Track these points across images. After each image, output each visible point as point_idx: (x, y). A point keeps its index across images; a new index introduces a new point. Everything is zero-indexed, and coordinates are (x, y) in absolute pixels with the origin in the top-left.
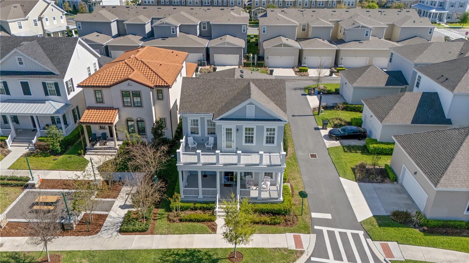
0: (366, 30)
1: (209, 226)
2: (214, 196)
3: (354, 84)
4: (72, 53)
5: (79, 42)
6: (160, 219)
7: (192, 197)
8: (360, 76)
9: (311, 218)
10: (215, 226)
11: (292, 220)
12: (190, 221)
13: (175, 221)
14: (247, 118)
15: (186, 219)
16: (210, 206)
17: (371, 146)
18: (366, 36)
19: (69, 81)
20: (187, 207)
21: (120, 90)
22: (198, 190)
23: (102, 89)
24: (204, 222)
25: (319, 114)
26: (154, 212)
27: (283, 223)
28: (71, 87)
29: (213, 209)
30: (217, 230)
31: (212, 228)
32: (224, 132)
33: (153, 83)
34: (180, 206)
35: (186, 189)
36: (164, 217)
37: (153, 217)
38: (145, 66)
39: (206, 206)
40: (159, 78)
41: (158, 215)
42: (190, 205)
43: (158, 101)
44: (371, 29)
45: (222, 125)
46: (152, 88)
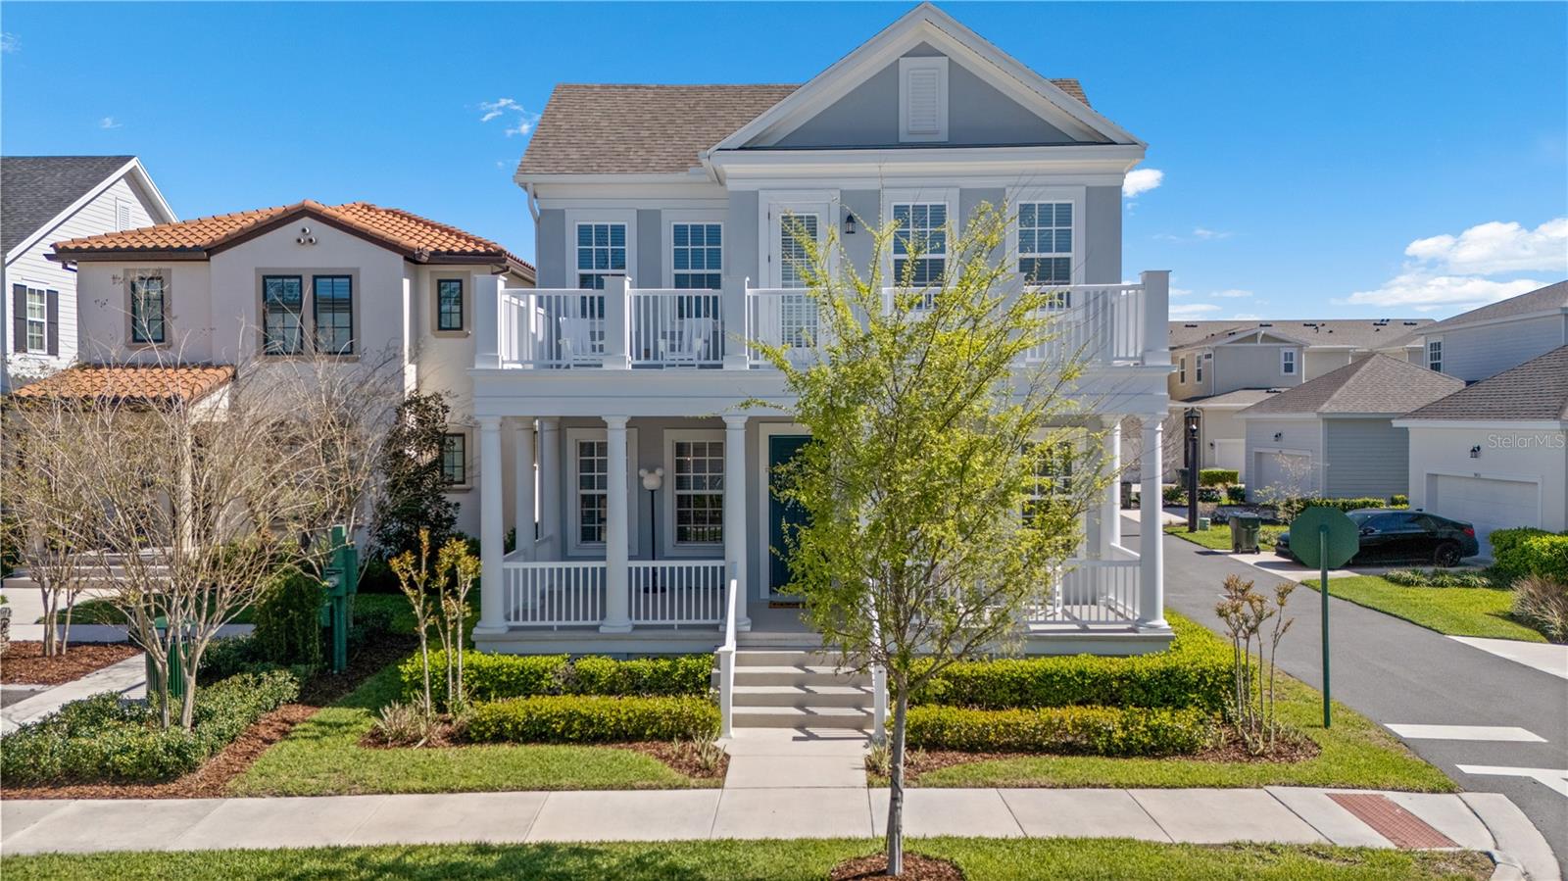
0: (1283, 351)
1: (667, 757)
2: (710, 621)
3: (1326, 408)
4: (85, 190)
5: (132, 179)
6: (317, 738)
7: (560, 628)
8: (1339, 387)
9: (1399, 740)
10: (710, 758)
11: (1277, 739)
12: (527, 741)
13: (415, 740)
14: (902, 139)
15: (499, 723)
16: (677, 670)
17: (1535, 542)
18: (1286, 371)
19: (37, 297)
20: (522, 673)
21: (257, 270)
22: (603, 570)
23: (170, 270)
24: (630, 743)
25: (1192, 529)
26: (285, 716)
27: (1216, 748)
28: (40, 324)
29: (698, 683)
30: (725, 773)
31: (691, 767)
32: (770, 240)
33: (422, 246)
34: (471, 666)
35: (525, 571)
36: (347, 732)
37: (263, 732)
38: (398, 219)
39: (655, 671)
40: (454, 237)
41: (306, 725)
42: (543, 665)
43: (437, 337)
44: (1300, 347)
45: (761, 193)
46: (413, 253)
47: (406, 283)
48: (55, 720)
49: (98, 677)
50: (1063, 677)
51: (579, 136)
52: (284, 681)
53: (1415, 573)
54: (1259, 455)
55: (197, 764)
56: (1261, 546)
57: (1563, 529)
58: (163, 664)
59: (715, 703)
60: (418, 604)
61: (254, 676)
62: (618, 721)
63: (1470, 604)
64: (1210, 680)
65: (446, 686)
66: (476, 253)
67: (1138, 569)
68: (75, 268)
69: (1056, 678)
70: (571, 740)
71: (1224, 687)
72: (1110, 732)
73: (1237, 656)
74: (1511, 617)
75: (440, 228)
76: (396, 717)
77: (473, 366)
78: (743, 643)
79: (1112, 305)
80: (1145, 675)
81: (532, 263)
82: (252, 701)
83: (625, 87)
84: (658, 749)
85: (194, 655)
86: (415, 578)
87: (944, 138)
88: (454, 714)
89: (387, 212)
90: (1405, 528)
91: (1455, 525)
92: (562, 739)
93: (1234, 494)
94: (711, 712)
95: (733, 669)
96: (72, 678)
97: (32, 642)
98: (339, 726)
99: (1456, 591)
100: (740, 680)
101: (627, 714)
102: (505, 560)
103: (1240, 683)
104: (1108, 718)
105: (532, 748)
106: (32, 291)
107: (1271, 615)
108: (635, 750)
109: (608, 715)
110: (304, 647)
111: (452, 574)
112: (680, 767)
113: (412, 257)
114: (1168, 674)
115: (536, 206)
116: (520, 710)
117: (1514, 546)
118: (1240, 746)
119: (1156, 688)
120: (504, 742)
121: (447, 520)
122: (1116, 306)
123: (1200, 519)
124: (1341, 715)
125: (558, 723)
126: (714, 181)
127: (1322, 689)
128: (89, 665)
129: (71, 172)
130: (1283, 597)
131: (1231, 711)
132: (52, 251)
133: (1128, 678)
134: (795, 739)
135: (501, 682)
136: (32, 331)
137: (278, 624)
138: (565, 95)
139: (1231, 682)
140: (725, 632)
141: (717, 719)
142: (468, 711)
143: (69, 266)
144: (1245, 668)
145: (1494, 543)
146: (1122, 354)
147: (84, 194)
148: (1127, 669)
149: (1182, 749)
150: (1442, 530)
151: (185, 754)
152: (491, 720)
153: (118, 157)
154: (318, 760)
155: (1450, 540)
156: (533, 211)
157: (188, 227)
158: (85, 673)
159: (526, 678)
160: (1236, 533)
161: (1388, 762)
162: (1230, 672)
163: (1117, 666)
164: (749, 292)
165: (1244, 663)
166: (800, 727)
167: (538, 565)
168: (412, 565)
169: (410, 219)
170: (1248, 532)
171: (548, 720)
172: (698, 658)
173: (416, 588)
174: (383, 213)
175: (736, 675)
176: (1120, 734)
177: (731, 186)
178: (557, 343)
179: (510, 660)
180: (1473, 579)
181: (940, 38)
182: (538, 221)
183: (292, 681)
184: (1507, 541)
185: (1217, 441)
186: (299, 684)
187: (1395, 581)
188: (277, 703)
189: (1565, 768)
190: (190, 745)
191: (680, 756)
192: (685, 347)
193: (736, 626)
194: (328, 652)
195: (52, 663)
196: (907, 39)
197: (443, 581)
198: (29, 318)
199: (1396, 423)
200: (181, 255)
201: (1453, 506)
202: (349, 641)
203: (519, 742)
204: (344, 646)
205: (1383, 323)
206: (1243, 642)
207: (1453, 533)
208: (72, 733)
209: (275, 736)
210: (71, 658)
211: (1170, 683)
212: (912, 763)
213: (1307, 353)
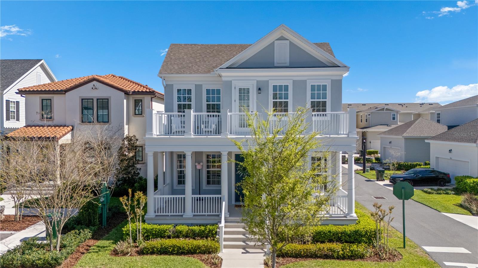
0: (392, 113)
1: (204, 260)
2: (217, 214)
3: (405, 135)
4: (28, 70)
5: (42, 66)
6: (97, 252)
7: (171, 215)
8: (409, 128)
9: (427, 253)
10: (217, 261)
11: (389, 253)
12: (161, 254)
13: (127, 253)
14: (275, 65)
15: (152, 248)
16: (206, 230)
17: (468, 181)
18: (393, 119)
19: (13, 103)
20: (160, 231)
21: (80, 97)
22: (184, 198)
23: (53, 97)
24: (192, 255)
25: (364, 172)
26: (88, 244)
27: (371, 256)
28: (14, 112)
29: (212, 235)
30: (221, 265)
31: (211, 264)
32: (235, 95)
33: (130, 89)
34: (144, 229)
35: (161, 198)
36: (106, 250)
37: (81, 250)
38: (122, 80)
39: (200, 230)
40: (140, 86)
41: (94, 247)
42: (166, 228)
43: (134, 117)
44: (397, 112)
45: (232, 81)
46: (127, 92)
47: (125, 101)
48: (18, 247)
49: (31, 228)
50: (324, 233)
51: (178, 61)
52: (87, 233)
53: (432, 189)
54: (385, 148)
55: (61, 263)
56: (385, 178)
57: (477, 176)
58: (51, 231)
59: (218, 241)
60: (128, 211)
61: (78, 231)
62: (189, 248)
63: (449, 201)
64: (369, 234)
65: (136, 234)
66: (146, 92)
67: (347, 198)
68: (24, 96)
69: (322, 233)
70: (174, 254)
71: (373, 236)
72: (338, 252)
73: (377, 227)
74: (461, 206)
75: (135, 83)
76: (122, 246)
77: (145, 136)
78: (226, 221)
79: (339, 116)
80: (349, 232)
81: (163, 94)
82: (78, 240)
83: (191, 45)
84: (201, 257)
85: (60, 228)
86: (127, 204)
87: (288, 65)
88: (139, 245)
89: (119, 77)
90: (429, 175)
91: (444, 174)
92: (172, 253)
93: (377, 159)
94: (217, 244)
95: (224, 230)
96: (24, 229)
97: (11, 215)
98: (104, 247)
99: (445, 195)
100: (226, 233)
101: (191, 246)
102: (155, 194)
103: (378, 235)
104: (337, 247)
105: (162, 256)
106: (11, 102)
107: (387, 215)
108: (194, 257)
109: (185, 246)
110: (94, 221)
111: (138, 200)
112: (207, 263)
113: (126, 93)
114: (356, 232)
115: (164, 83)
116: (159, 244)
117: (462, 181)
118: (378, 256)
119: (352, 236)
120: (154, 254)
121: (137, 174)
122: (340, 116)
123: (367, 168)
124: (409, 243)
125: (171, 248)
126: (218, 76)
127: (403, 233)
128: (29, 224)
129: (23, 64)
130: (391, 210)
131: (375, 244)
132: (18, 91)
133: (344, 233)
134: (243, 253)
135: (153, 233)
136: (11, 114)
137: (86, 214)
138: (174, 48)
139: (375, 234)
140: (221, 217)
141: (219, 247)
142: (144, 244)
143: (23, 95)
144: (379, 230)
145: (456, 180)
146: (342, 133)
147: (27, 71)
148: (343, 230)
149: (360, 257)
150: (440, 175)
151: (58, 260)
152: (150, 248)
153: (38, 60)
154: (97, 261)
155: (443, 178)
156: (164, 85)
157: (59, 83)
158: (27, 227)
159: (161, 232)
160: (377, 175)
161: (423, 261)
162: (375, 231)
163: (340, 229)
164: (229, 114)
165: (379, 228)
166: (244, 249)
167: (164, 196)
168: (126, 200)
169: (126, 80)
170: (381, 175)
171: (167, 248)
172: (213, 225)
173: (128, 206)
174: (118, 78)
175: (225, 231)
176: (341, 252)
177: (224, 79)
178: (171, 125)
179: (155, 226)
180: (450, 192)
181: (287, 35)
182: (165, 88)
183: (90, 232)
184: (460, 180)
185: (372, 141)
186: (92, 233)
187: (426, 192)
188: (85, 240)
189: (477, 263)
190: (59, 258)
191: (207, 260)
192: (209, 127)
193: (225, 215)
194: (101, 222)
195: (17, 224)
196: (277, 35)
197: (136, 203)
198: (10, 110)
199: (426, 141)
200: (57, 93)
201: (443, 167)
202: (107, 217)
203: (158, 254)
204: (106, 219)
205: (422, 104)
206: (379, 224)
207: (444, 176)
208: (23, 253)
209: (85, 251)
210: (23, 222)
211: (356, 235)
212: (278, 262)
213: (399, 114)
